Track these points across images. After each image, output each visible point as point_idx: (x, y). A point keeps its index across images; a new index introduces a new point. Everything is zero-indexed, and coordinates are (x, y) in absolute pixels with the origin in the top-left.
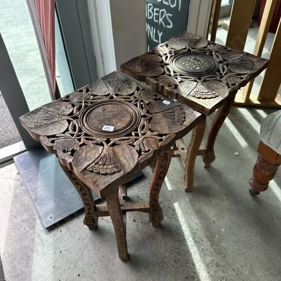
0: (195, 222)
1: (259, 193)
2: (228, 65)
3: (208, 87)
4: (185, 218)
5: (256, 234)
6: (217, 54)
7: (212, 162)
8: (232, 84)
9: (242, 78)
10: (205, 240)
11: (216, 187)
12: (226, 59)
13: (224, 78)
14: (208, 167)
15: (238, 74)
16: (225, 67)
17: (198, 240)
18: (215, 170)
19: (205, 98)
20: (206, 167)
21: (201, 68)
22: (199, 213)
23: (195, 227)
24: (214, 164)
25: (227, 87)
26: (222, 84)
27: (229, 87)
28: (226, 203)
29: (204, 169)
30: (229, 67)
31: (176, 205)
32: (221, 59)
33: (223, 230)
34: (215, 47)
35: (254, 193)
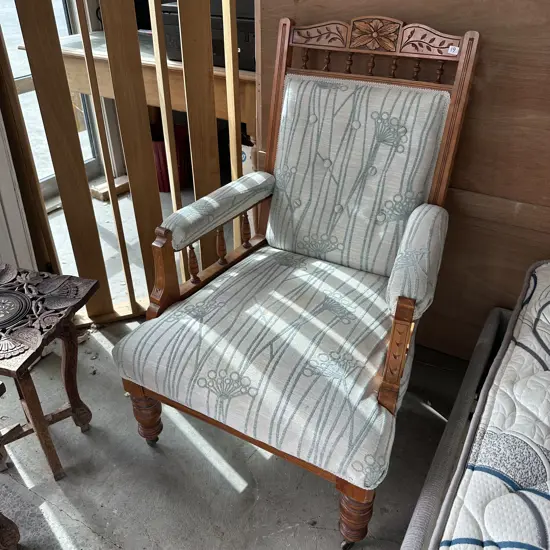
0: (74, 518)
1: (157, 439)
2: (43, 301)
3: (15, 341)
4: (59, 519)
5: (161, 496)
6: (30, 287)
7: (89, 420)
8: (47, 328)
9: (61, 315)
10: (92, 536)
11: (100, 454)
12: (41, 291)
13: (37, 321)
14: (86, 429)
15: (56, 311)
16: (40, 305)
17: (80, 542)
18: (98, 430)
19: (11, 357)
20: (83, 431)
21: (6, 314)
22: (81, 504)
23: (76, 524)
24: (95, 422)
25: (39, 333)
26: (34, 330)
27: (42, 333)
28: (117, 472)
29: (83, 435)
30: (45, 303)
31: (44, 508)
32: (35, 293)
33: (115, 512)
34: (28, 277)
35: (153, 442)
